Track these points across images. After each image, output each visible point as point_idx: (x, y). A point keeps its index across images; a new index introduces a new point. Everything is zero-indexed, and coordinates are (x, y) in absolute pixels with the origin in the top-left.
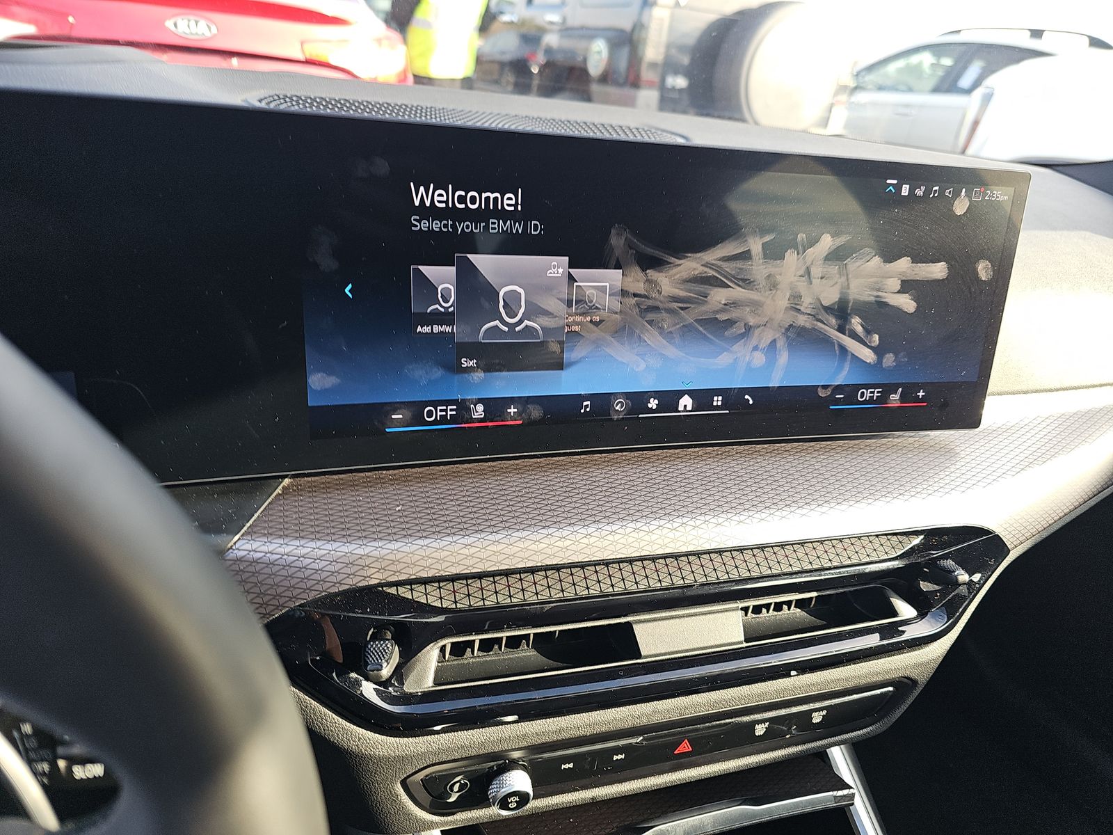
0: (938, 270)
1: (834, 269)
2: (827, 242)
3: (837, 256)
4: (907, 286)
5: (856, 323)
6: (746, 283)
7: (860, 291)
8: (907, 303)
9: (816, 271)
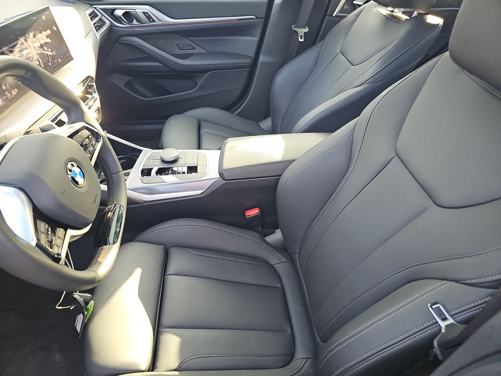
0: (49, 32)
5: (45, 48)
7: (42, 42)
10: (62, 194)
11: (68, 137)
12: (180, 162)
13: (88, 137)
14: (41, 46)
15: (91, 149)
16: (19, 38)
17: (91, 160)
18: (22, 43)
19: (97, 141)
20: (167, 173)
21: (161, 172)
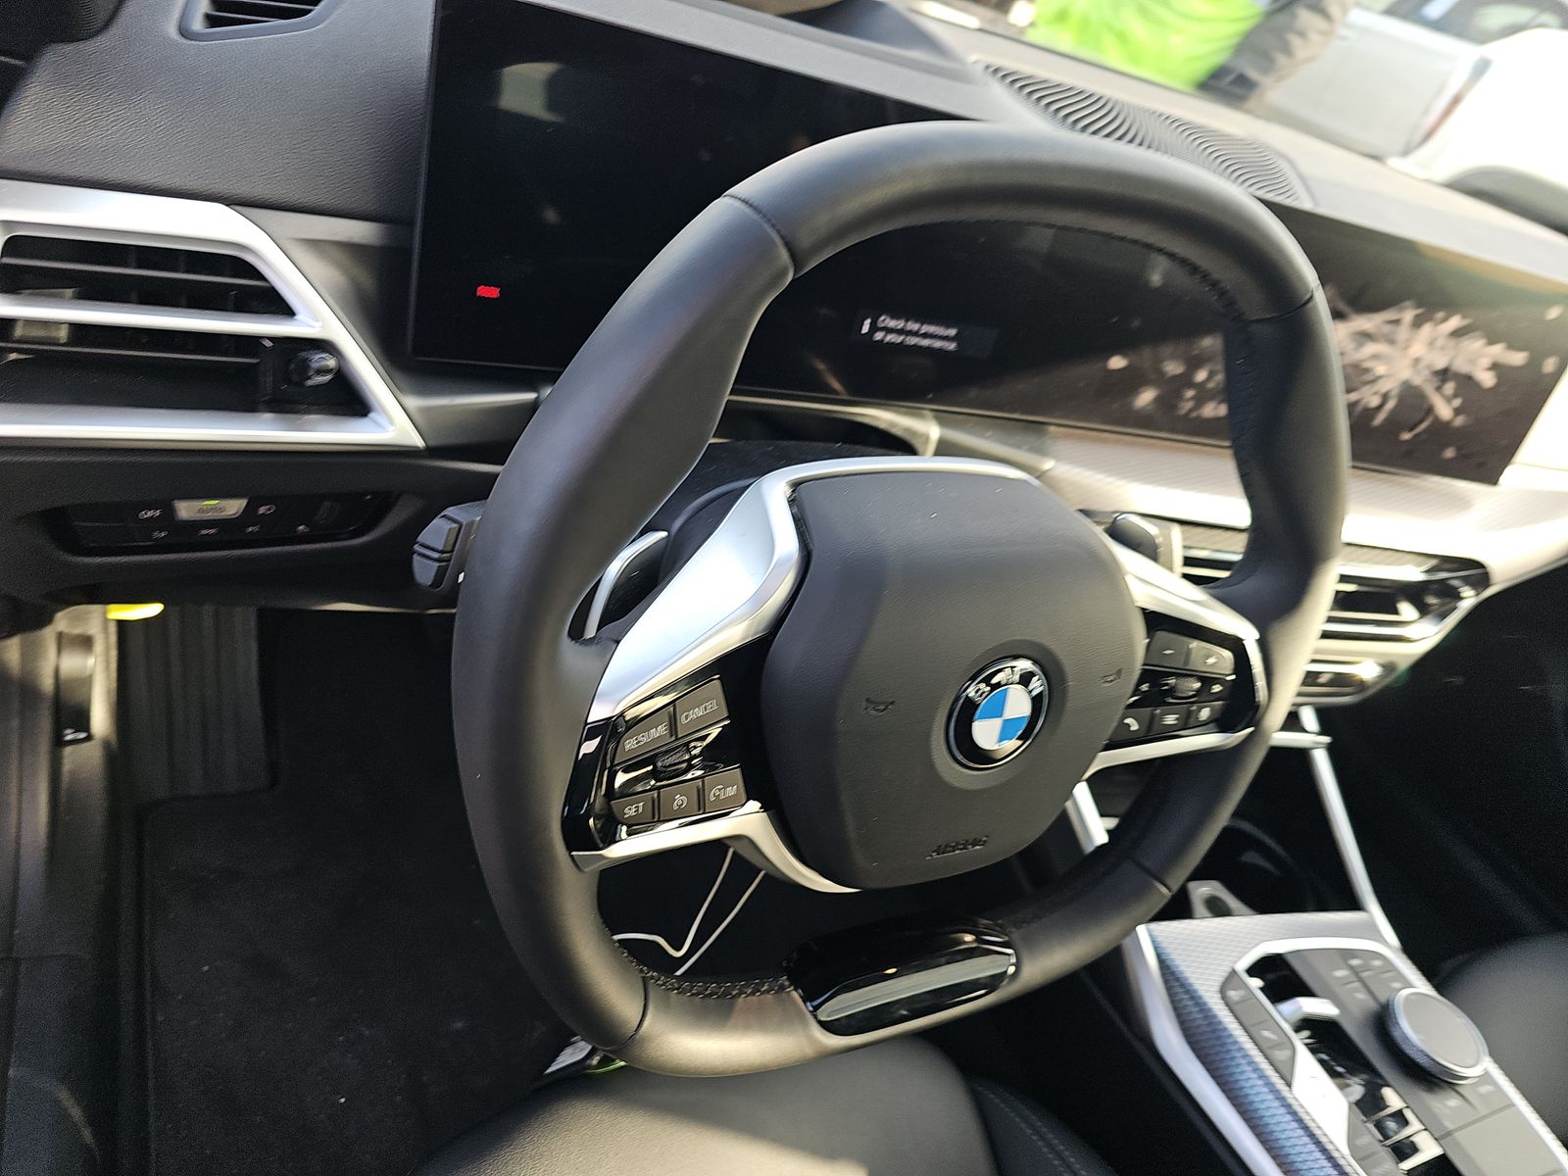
0: (1518, 358)
1: (1452, 343)
2: (1455, 322)
3: (1457, 334)
4: (1495, 367)
5: (1449, 388)
6: (1391, 341)
7: (1461, 366)
8: (1487, 379)
9: (1440, 342)
10: (868, 700)
11: (1143, 610)
12: (1445, 1105)
13: (1207, 681)
14: (1444, 375)
15: (1170, 720)
16: (1407, 303)
17: (1107, 748)
18: (1397, 322)
19: (1223, 724)
20: (1340, 1069)
21: (1326, 1038)
